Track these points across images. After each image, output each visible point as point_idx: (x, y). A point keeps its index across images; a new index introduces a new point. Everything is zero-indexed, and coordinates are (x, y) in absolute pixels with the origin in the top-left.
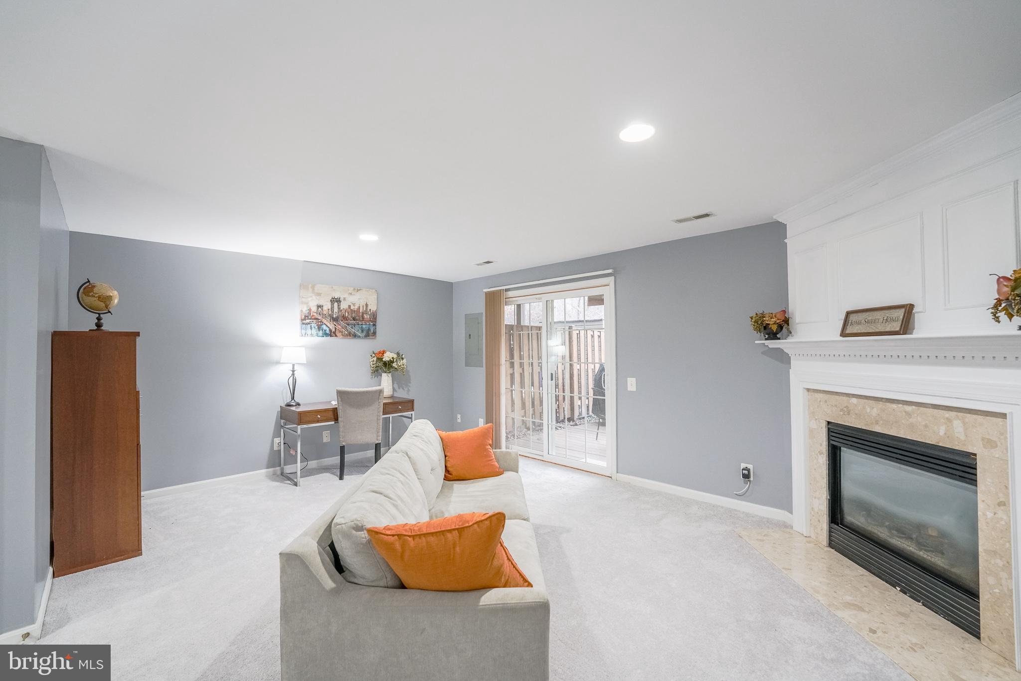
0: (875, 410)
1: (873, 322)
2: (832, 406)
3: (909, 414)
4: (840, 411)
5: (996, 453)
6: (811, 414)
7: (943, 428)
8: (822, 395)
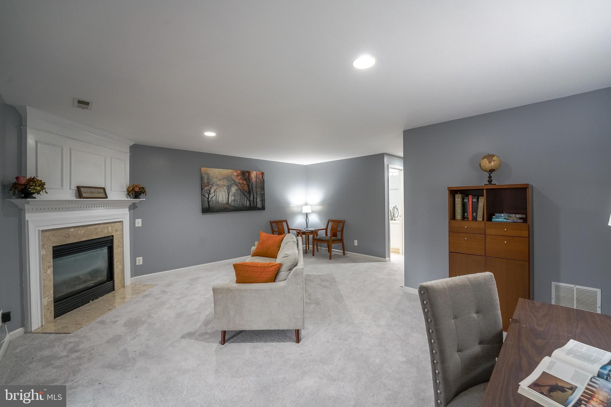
0: (83, 231)
1: (92, 192)
2: (58, 236)
3: (96, 229)
4: (64, 238)
5: (118, 233)
6: (43, 246)
7: (106, 230)
8: (50, 232)
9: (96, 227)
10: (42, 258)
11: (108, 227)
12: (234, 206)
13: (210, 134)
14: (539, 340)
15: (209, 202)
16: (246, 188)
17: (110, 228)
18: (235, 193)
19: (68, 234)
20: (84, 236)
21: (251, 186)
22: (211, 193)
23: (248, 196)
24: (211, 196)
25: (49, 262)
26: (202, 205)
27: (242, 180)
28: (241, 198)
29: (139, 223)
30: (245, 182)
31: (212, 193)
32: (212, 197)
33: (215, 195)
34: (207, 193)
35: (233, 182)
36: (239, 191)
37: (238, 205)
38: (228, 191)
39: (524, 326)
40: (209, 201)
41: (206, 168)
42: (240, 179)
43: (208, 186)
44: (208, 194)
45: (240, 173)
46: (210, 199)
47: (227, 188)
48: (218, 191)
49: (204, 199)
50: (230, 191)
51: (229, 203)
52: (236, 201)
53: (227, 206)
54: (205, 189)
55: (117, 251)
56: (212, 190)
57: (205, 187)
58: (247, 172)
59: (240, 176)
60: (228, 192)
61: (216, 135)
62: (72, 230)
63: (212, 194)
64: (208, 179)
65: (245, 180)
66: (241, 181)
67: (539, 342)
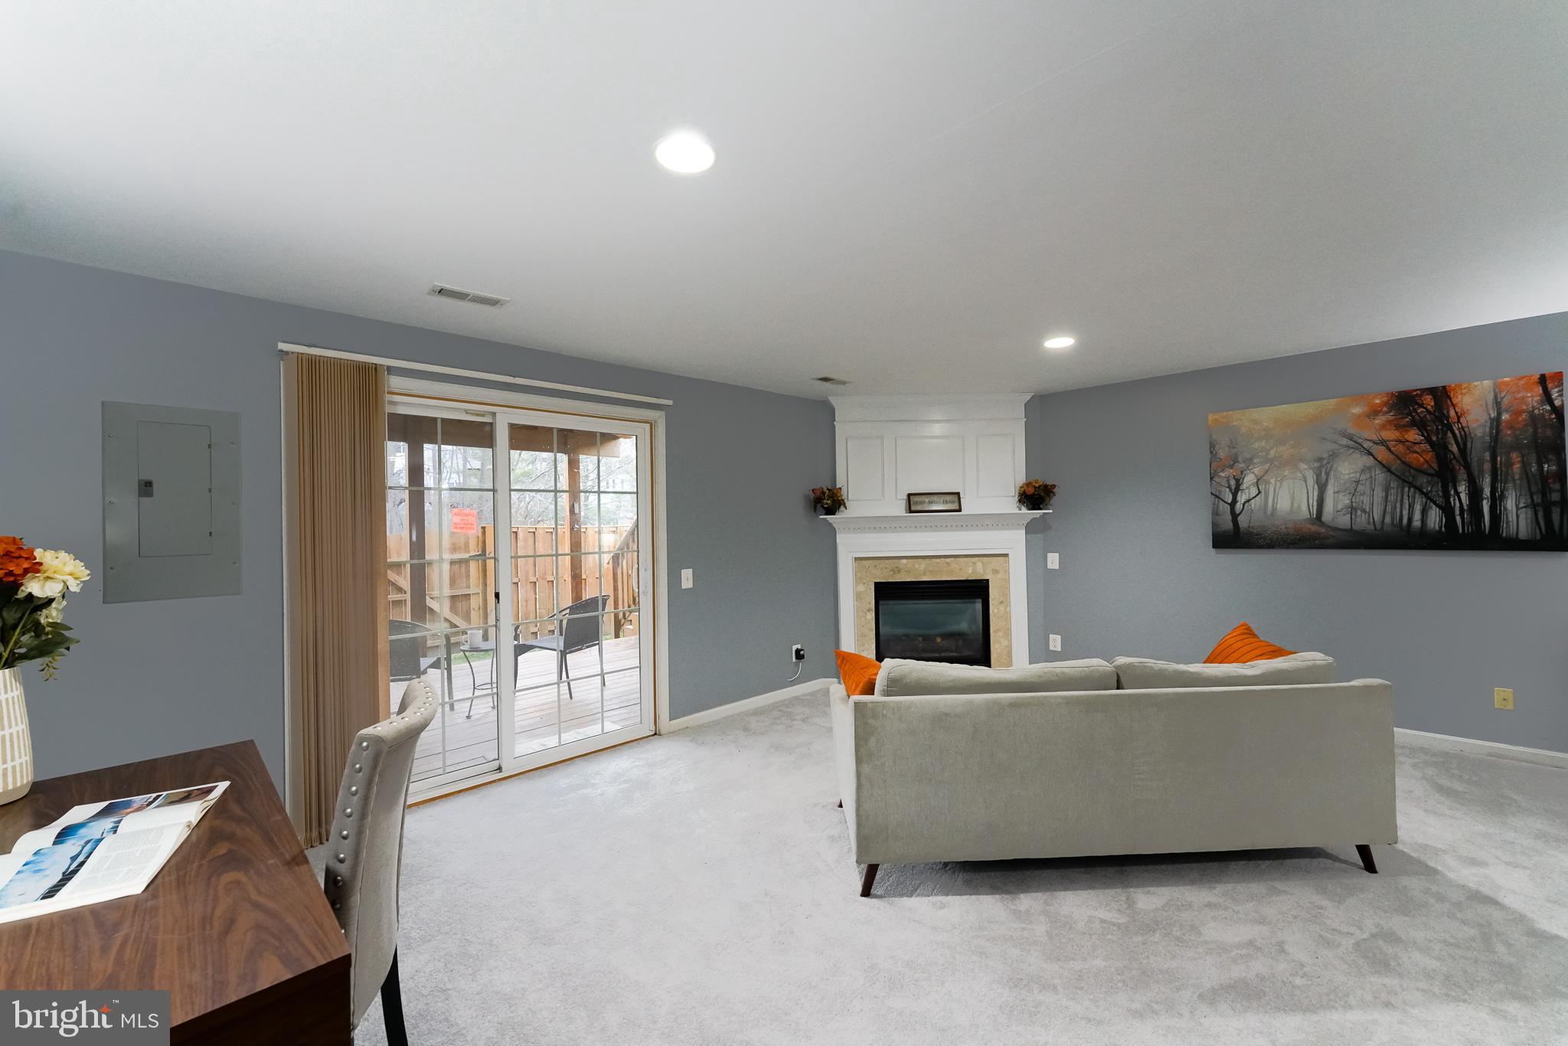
0: (923, 565)
2: (881, 569)
4: (891, 571)
5: (999, 576)
6: (858, 580)
7: (971, 568)
8: (870, 562)
9: (948, 560)
10: (858, 596)
11: (975, 563)
12: (1351, 530)
13: (1059, 343)
14: (223, 851)
15: (1235, 516)
16: (1423, 456)
17: (979, 566)
18: (1357, 482)
19: (897, 567)
20: (924, 574)
21: (1454, 448)
22: (1244, 486)
23: (1437, 491)
24: (1242, 498)
25: (870, 603)
26: (1214, 525)
27: (1398, 427)
28: (1391, 498)
29: (1053, 561)
30: (1414, 435)
31: (1248, 488)
32: (1248, 501)
33: (1259, 492)
34: (1229, 487)
35: (1345, 441)
36: (1380, 476)
37: (1372, 527)
38: (1318, 476)
39: (271, 862)
40: (1237, 512)
41: (1225, 414)
42: (1383, 427)
43: (1231, 467)
44: (1231, 490)
45: (1385, 404)
46: (1239, 506)
47: (1316, 465)
48: (1273, 481)
49: (1218, 507)
50: (1328, 474)
51: (1324, 519)
52: (1364, 511)
53: (1314, 528)
54: (1220, 477)
55: (996, 610)
56: (1249, 479)
57: (1223, 471)
58: (1432, 391)
59: (1386, 413)
60: (1318, 481)
61: (1076, 341)
62: (904, 561)
63: (1247, 491)
64: (1232, 446)
65: (1420, 425)
66: (1390, 435)
67: (222, 849)
